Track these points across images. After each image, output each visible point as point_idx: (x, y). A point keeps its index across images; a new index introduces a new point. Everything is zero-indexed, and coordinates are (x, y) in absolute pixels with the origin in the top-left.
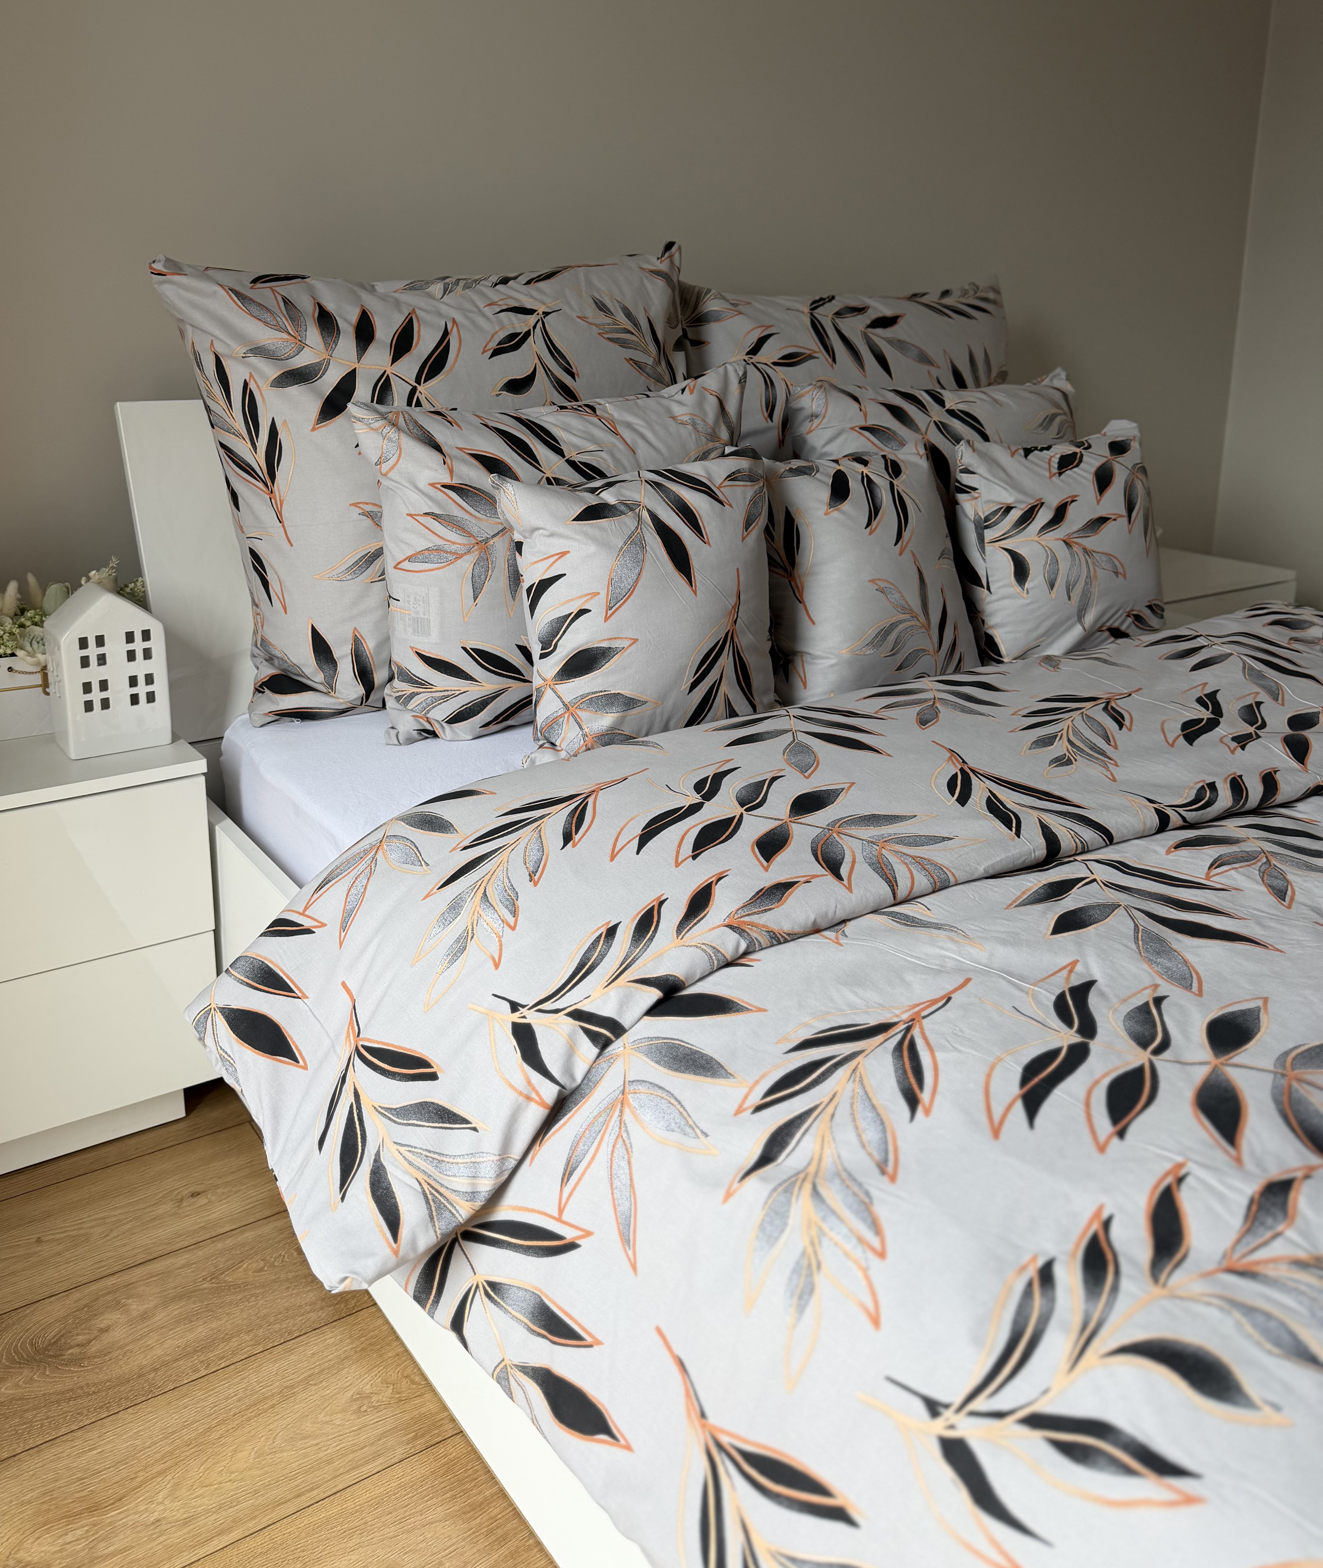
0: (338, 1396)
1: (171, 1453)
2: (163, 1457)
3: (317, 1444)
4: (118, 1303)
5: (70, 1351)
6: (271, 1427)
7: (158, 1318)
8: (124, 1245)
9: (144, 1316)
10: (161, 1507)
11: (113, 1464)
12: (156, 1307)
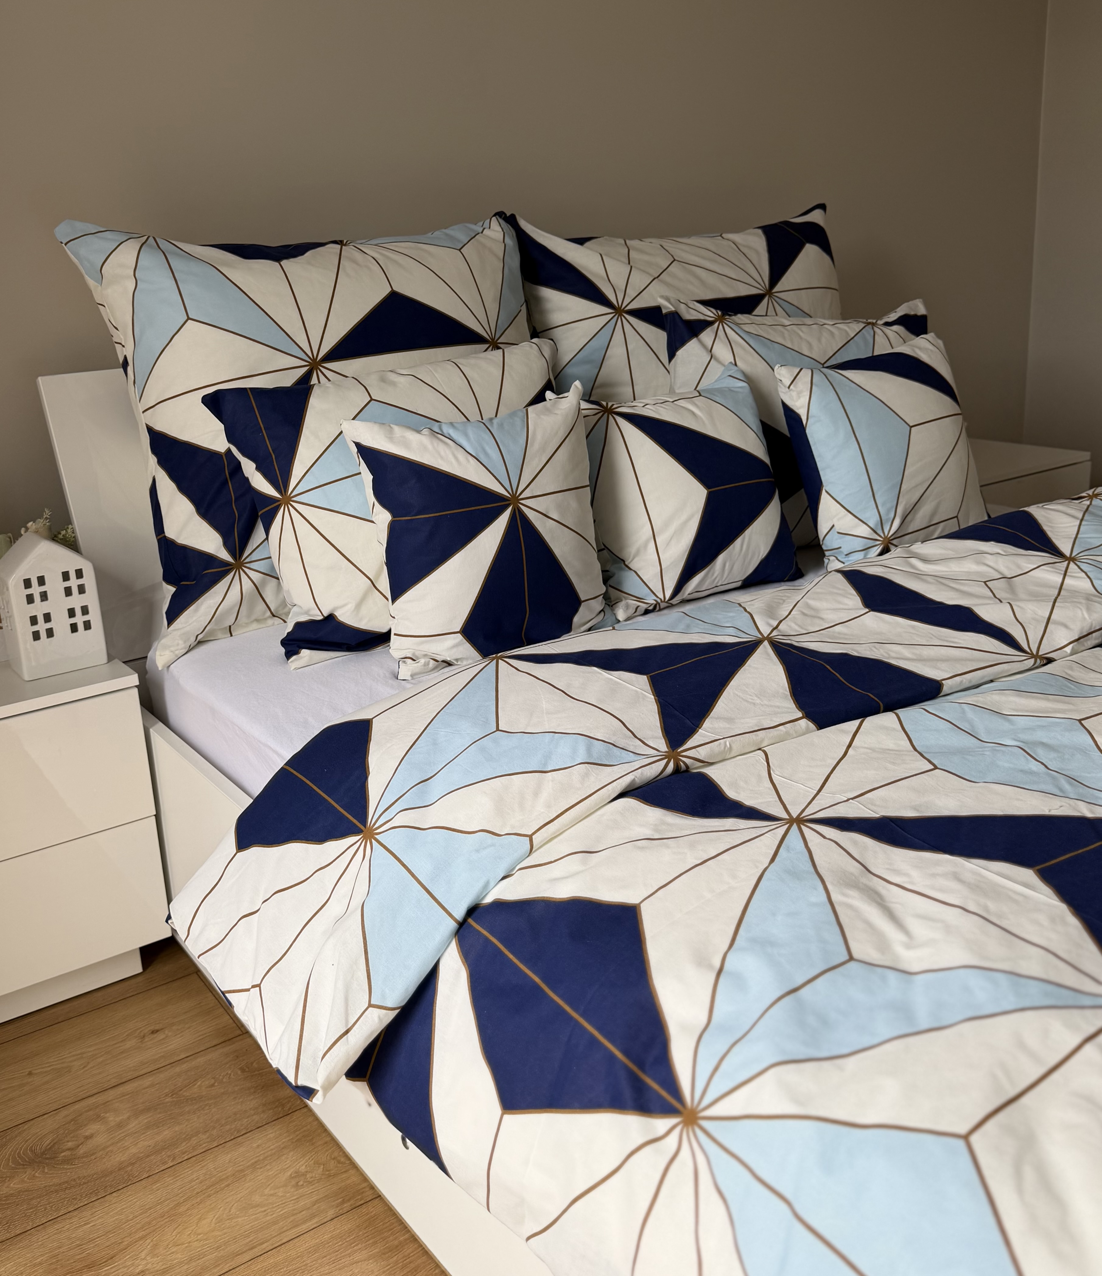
0: (280, 1175)
1: (149, 1223)
2: (143, 1226)
3: (265, 1211)
4: (98, 1116)
5: (63, 1154)
6: (228, 1200)
7: (131, 1126)
8: (99, 1073)
9: (120, 1126)
10: (144, 1262)
11: (103, 1233)
12: (129, 1118)
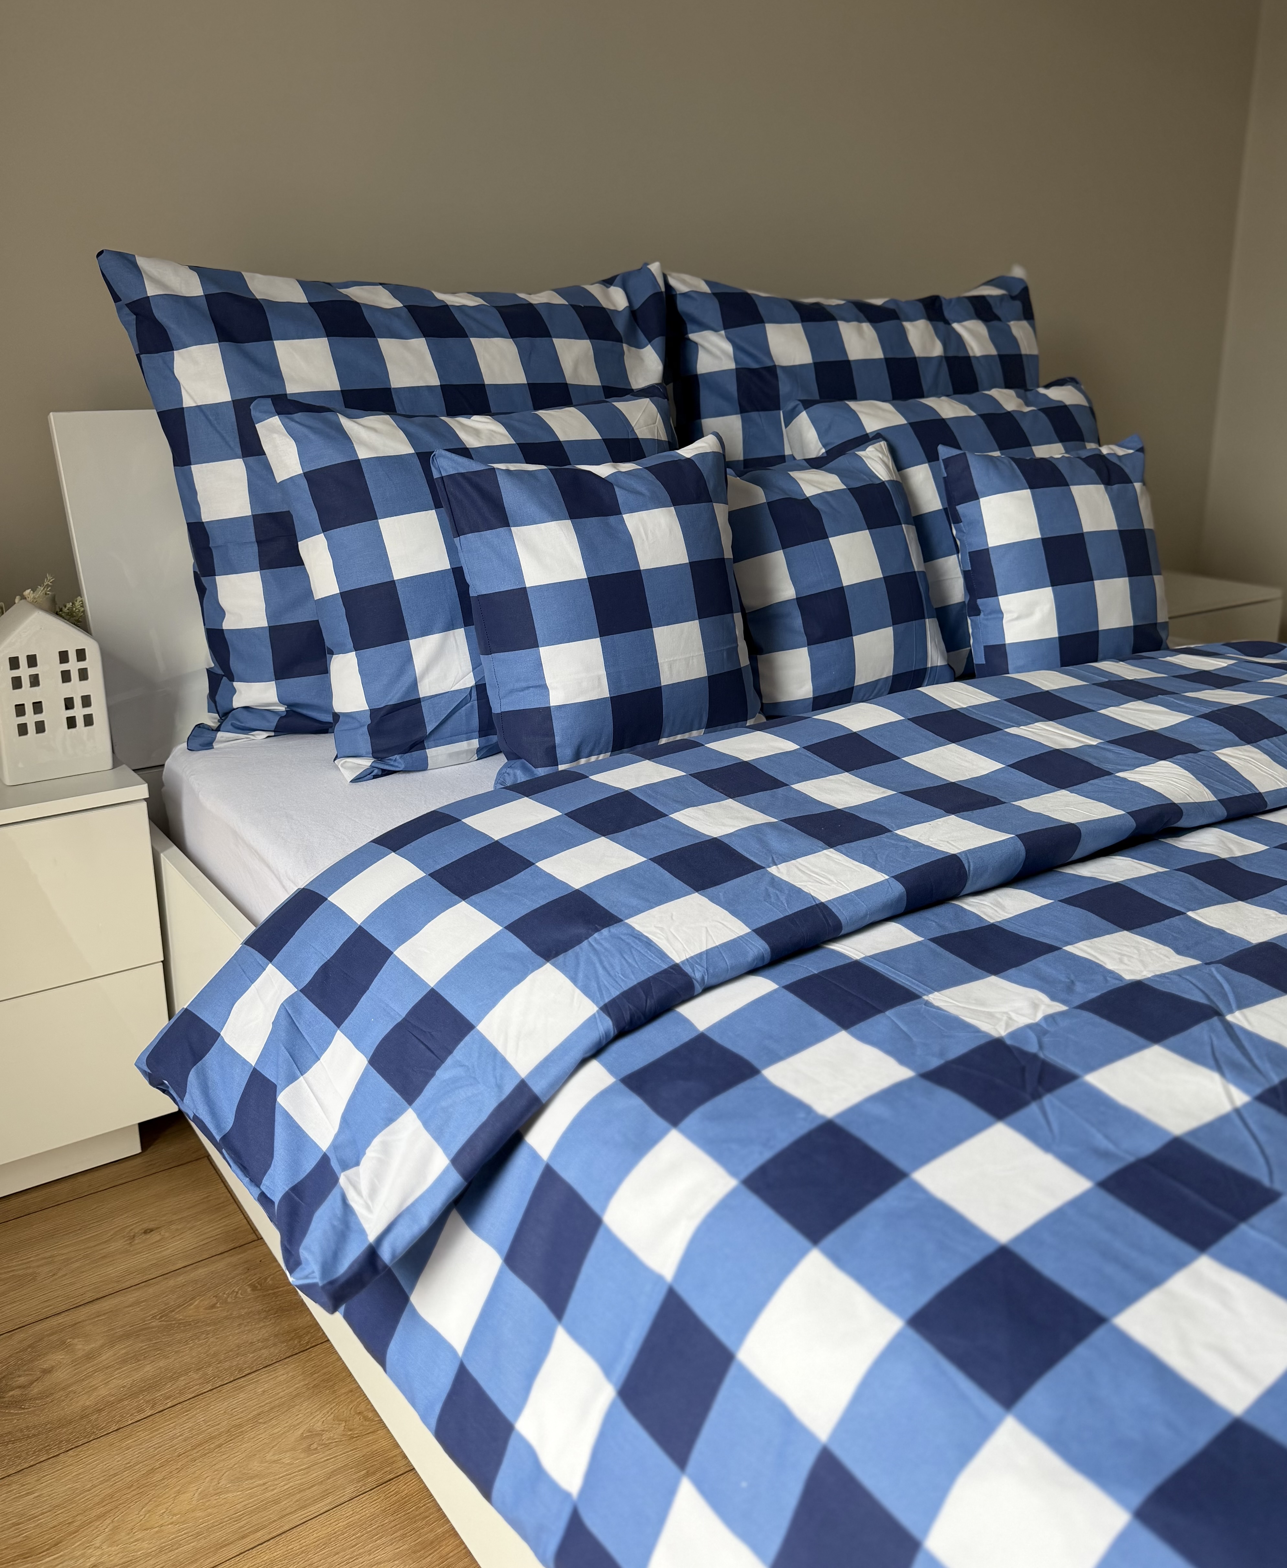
0: (288, 1434)
1: (111, 1496)
2: (103, 1500)
3: (264, 1484)
4: (63, 1343)
5: (11, 1393)
6: (217, 1467)
7: (104, 1358)
8: (72, 1284)
9: (89, 1357)
10: (99, 1552)
11: (50, 1508)
12: (102, 1346)
